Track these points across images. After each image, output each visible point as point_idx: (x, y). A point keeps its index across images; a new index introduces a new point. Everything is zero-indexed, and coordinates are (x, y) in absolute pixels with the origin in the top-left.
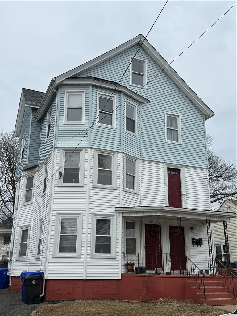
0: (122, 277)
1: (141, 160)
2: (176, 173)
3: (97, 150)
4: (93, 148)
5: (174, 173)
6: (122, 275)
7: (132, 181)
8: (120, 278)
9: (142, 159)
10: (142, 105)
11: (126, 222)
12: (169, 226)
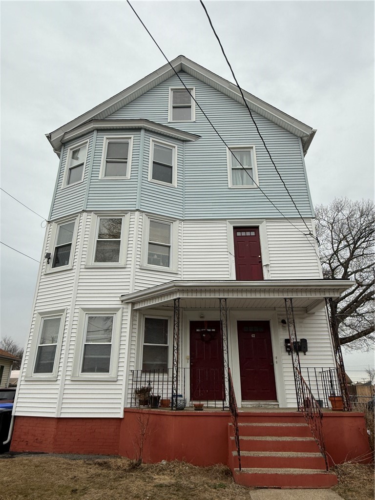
0: (126, 413)
1: (183, 220)
2: (253, 234)
3: (96, 212)
4: (91, 211)
5: (248, 234)
6: (126, 411)
7: (168, 255)
8: (121, 416)
9: (186, 218)
10: (188, 144)
11: (146, 318)
12: (238, 322)
